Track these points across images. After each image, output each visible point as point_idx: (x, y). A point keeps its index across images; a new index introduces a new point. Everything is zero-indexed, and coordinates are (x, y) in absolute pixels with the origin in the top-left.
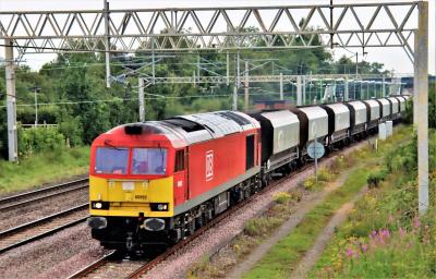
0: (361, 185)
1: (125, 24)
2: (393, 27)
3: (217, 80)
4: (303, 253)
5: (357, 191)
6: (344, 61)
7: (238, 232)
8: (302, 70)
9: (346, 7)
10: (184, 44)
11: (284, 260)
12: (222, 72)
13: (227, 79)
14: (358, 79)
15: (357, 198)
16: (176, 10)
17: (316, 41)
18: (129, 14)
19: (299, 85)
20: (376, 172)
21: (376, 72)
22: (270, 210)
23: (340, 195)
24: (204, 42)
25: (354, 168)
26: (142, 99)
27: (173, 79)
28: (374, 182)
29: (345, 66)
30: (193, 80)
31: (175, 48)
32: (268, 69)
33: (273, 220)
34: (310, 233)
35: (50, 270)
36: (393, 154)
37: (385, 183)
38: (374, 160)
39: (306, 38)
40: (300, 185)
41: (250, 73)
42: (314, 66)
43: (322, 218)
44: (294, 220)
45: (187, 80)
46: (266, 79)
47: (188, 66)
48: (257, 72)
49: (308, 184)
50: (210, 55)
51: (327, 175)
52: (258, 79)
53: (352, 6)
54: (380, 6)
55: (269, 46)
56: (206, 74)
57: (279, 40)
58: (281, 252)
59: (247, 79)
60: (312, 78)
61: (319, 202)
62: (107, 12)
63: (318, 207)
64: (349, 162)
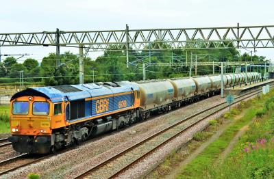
0: (253, 117)
1: (136, 37)
2: (269, 38)
3: (181, 65)
4: (222, 150)
5: (251, 119)
6: (245, 55)
7: (190, 139)
8: (224, 60)
9: (246, 28)
10: (165, 47)
11: (213, 153)
12: (184, 61)
13: (186, 64)
14: (251, 64)
15: (250, 123)
16: (161, 30)
17: (231, 45)
18: (138, 32)
19: (222, 67)
20: (261, 110)
21: (262, 61)
22: (206, 128)
23: (242, 121)
24: (175, 46)
25: (250, 108)
26: (144, 73)
27: (160, 64)
28: (259, 115)
29: (246, 58)
30: (170, 64)
31: (160, 48)
32: (207, 59)
33: (207, 133)
34: (227, 140)
35: (98, 156)
36: (269, 101)
37: (265, 116)
38: (260, 104)
39: (226, 44)
40: (222, 117)
41: (198, 61)
42: (230, 58)
43: (233, 133)
44: (219, 133)
45: (167, 64)
46: (206, 64)
47: (167, 58)
48: (201, 60)
49: (226, 116)
50: (178, 52)
51: (235, 111)
52: (202, 64)
53: (248, 28)
54: (263, 27)
55: (207, 48)
56: (176, 61)
57: (212, 45)
58: (212, 149)
59: (196, 64)
60: (229, 63)
61: (231, 125)
62: (127, 31)
63: (231, 127)
64: (247, 105)
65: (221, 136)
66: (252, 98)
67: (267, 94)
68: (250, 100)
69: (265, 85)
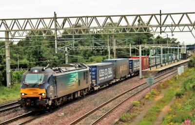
0: (172, 97)
1: (64, 24)
5: (170, 100)
7: (117, 120)
15: (171, 103)
16: (87, 17)
18: (66, 19)
19: (140, 50)
20: (179, 90)
22: (131, 109)
23: (162, 102)
28: (179, 95)
30: (91, 48)
31: (83, 34)
33: (133, 114)
34: (151, 120)
36: (187, 82)
37: (184, 96)
40: (143, 97)
42: (145, 40)
43: (156, 113)
44: (143, 113)
45: (88, 48)
49: (147, 97)
51: (155, 92)
52: (120, 47)
53: (170, 14)
54: (184, 14)
61: (153, 105)
62: (55, 18)
63: (153, 108)
64: (165, 86)
65: (145, 117)
66: (169, 78)
67: (182, 75)
68: (168, 81)
69: (179, 65)
